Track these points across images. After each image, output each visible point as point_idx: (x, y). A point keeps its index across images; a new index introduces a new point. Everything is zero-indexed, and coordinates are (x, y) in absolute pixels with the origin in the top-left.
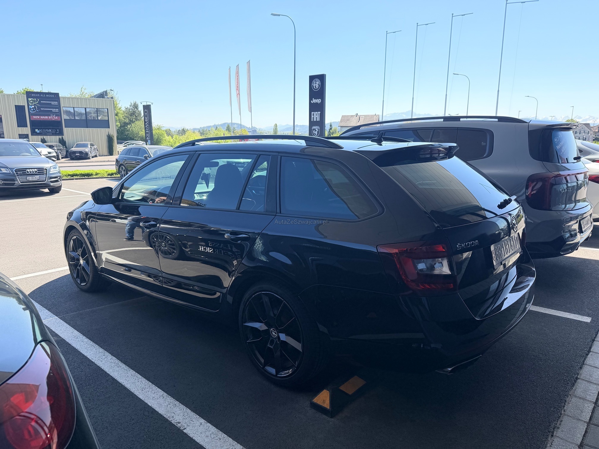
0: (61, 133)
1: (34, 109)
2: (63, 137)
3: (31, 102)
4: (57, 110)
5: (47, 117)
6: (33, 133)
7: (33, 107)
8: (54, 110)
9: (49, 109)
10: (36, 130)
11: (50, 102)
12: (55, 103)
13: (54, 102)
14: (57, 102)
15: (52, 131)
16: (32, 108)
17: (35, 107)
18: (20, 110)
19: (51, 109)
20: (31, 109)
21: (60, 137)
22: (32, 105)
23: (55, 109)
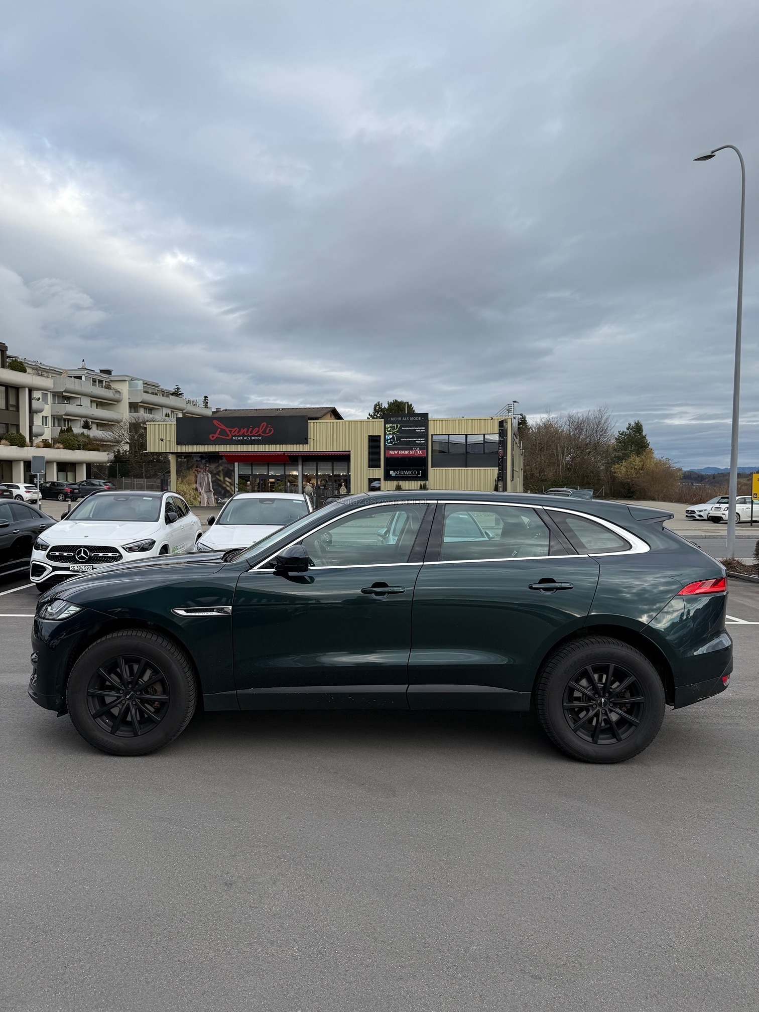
0: (425, 477)
1: (392, 440)
2: (427, 483)
3: (389, 429)
4: (422, 441)
5: (407, 452)
6: (388, 477)
7: (391, 436)
8: (418, 440)
9: (412, 439)
10: (391, 472)
11: (414, 428)
12: (421, 430)
13: (420, 428)
14: (424, 428)
15: (412, 473)
16: (389, 438)
17: (393, 436)
18: (374, 441)
19: (415, 439)
20: (388, 440)
21: (423, 483)
22: (390, 434)
23: (420, 439)
